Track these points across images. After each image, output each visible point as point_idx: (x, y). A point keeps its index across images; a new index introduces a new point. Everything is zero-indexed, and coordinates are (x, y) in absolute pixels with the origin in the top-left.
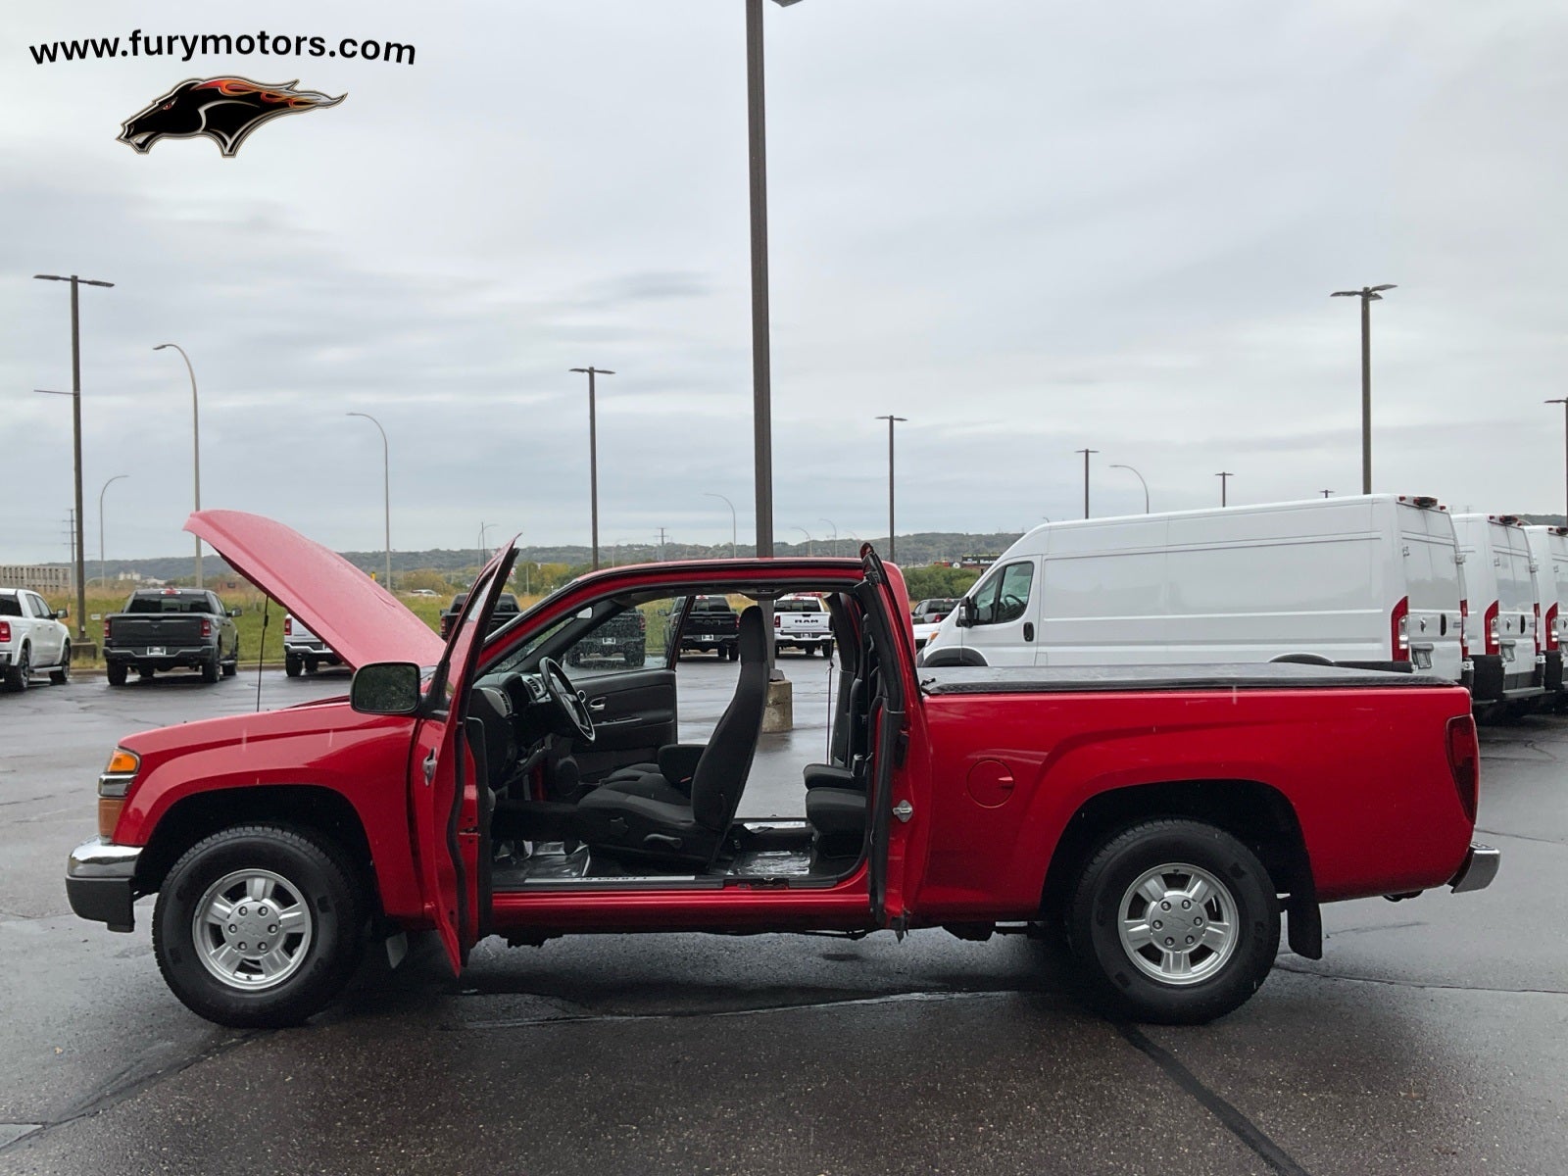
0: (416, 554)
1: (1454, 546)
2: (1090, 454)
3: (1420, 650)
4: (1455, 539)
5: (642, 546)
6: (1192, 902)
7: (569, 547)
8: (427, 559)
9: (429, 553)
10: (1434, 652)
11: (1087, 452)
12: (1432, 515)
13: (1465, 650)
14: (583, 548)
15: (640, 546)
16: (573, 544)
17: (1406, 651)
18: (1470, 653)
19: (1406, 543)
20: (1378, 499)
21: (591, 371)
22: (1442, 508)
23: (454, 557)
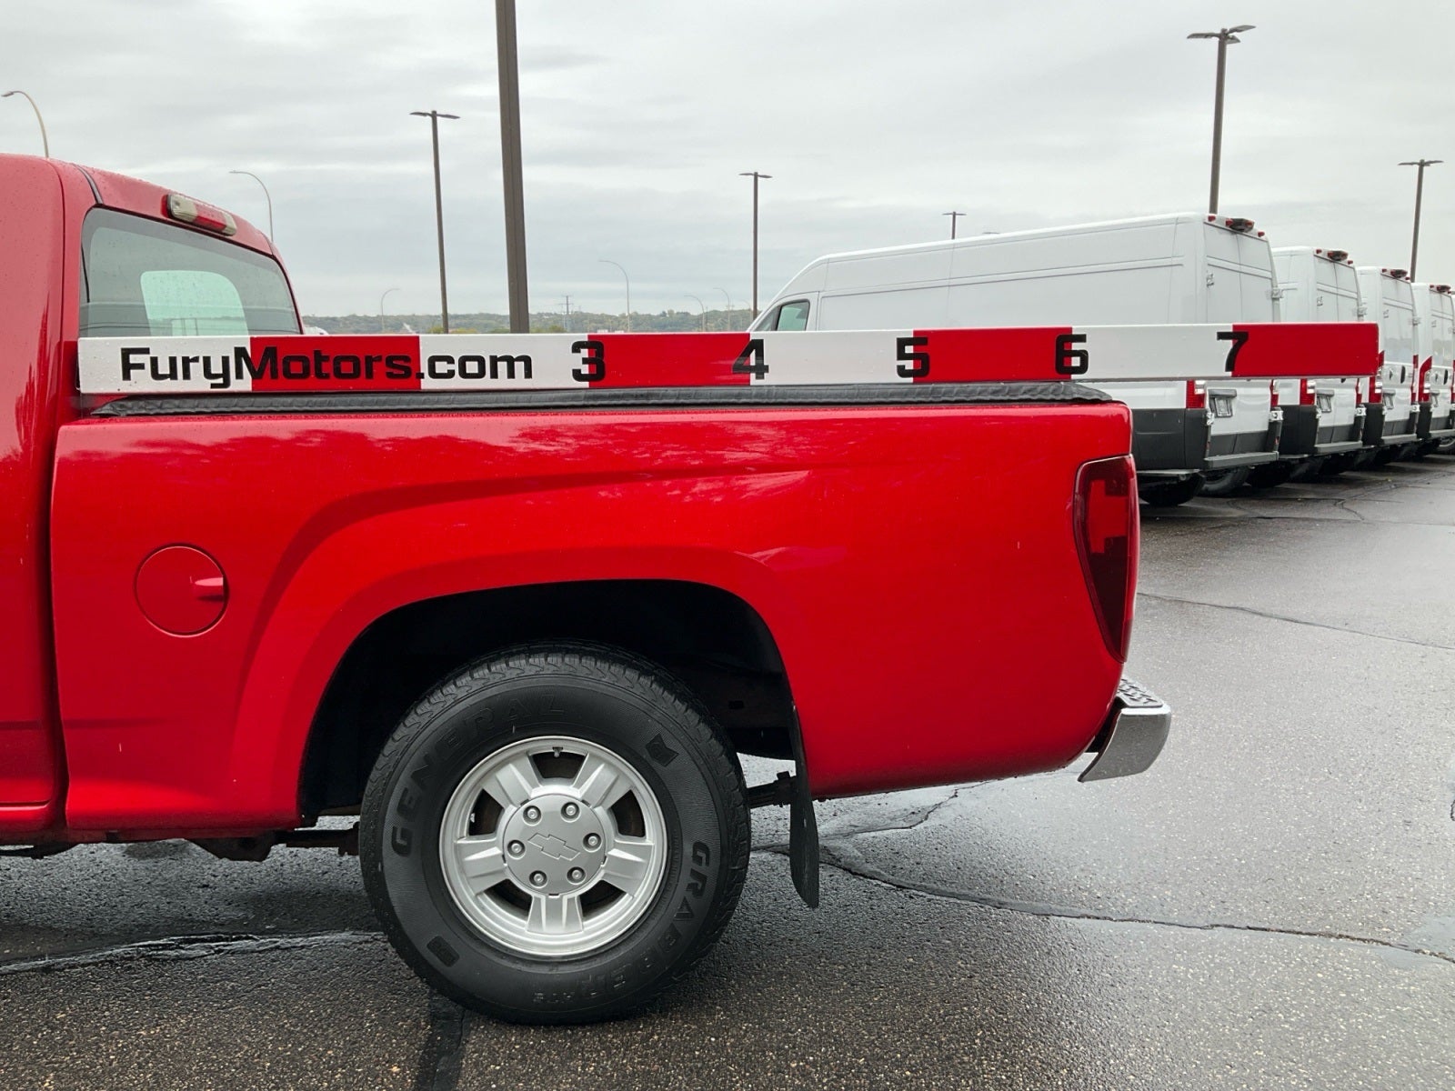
0: (334, 319)
1: (1271, 279)
2: (957, 217)
3: (1221, 397)
4: (1272, 272)
5: (551, 314)
6: (581, 805)
7: (481, 315)
8: (345, 324)
9: (346, 319)
10: (1238, 398)
11: (954, 214)
12: (1246, 241)
13: (1274, 398)
14: (494, 315)
15: (547, 314)
16: (485, 312)
17: (1202, 397)
18: (1279, 403)
19: (1211, 271)
20: (1185, 218)
21: (434, 115)
22: (1261, 234)
23: (371, 322)
